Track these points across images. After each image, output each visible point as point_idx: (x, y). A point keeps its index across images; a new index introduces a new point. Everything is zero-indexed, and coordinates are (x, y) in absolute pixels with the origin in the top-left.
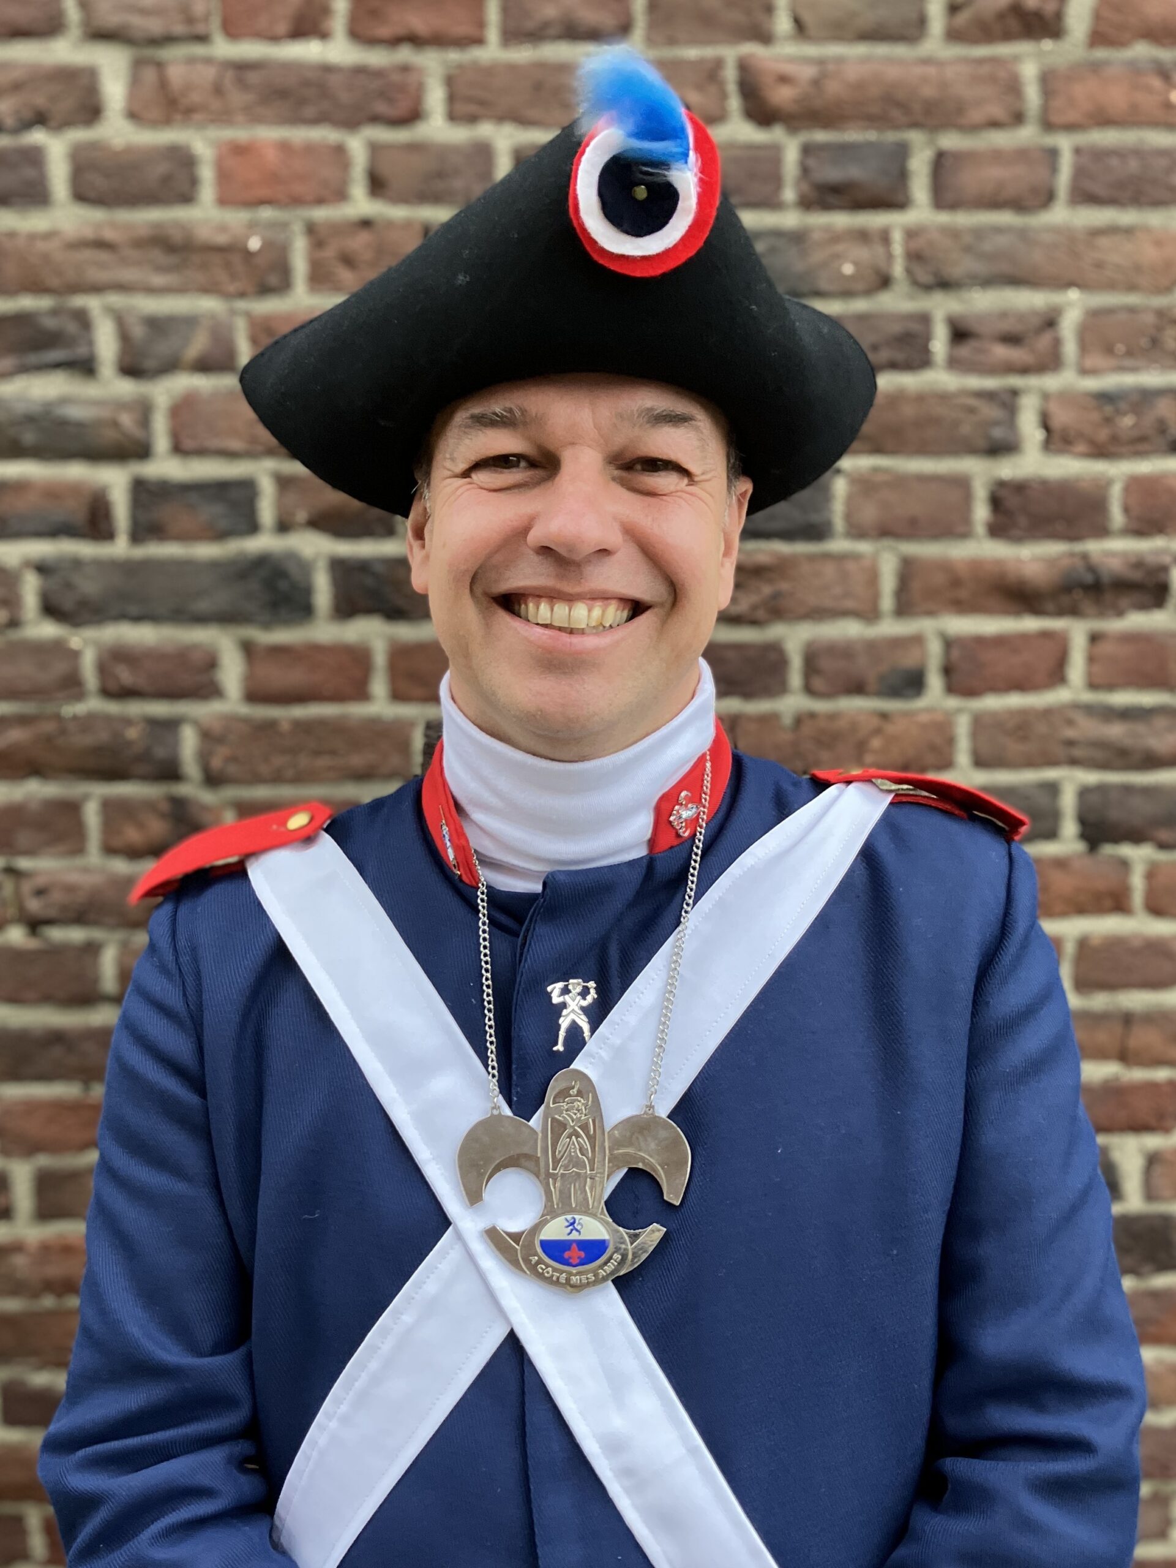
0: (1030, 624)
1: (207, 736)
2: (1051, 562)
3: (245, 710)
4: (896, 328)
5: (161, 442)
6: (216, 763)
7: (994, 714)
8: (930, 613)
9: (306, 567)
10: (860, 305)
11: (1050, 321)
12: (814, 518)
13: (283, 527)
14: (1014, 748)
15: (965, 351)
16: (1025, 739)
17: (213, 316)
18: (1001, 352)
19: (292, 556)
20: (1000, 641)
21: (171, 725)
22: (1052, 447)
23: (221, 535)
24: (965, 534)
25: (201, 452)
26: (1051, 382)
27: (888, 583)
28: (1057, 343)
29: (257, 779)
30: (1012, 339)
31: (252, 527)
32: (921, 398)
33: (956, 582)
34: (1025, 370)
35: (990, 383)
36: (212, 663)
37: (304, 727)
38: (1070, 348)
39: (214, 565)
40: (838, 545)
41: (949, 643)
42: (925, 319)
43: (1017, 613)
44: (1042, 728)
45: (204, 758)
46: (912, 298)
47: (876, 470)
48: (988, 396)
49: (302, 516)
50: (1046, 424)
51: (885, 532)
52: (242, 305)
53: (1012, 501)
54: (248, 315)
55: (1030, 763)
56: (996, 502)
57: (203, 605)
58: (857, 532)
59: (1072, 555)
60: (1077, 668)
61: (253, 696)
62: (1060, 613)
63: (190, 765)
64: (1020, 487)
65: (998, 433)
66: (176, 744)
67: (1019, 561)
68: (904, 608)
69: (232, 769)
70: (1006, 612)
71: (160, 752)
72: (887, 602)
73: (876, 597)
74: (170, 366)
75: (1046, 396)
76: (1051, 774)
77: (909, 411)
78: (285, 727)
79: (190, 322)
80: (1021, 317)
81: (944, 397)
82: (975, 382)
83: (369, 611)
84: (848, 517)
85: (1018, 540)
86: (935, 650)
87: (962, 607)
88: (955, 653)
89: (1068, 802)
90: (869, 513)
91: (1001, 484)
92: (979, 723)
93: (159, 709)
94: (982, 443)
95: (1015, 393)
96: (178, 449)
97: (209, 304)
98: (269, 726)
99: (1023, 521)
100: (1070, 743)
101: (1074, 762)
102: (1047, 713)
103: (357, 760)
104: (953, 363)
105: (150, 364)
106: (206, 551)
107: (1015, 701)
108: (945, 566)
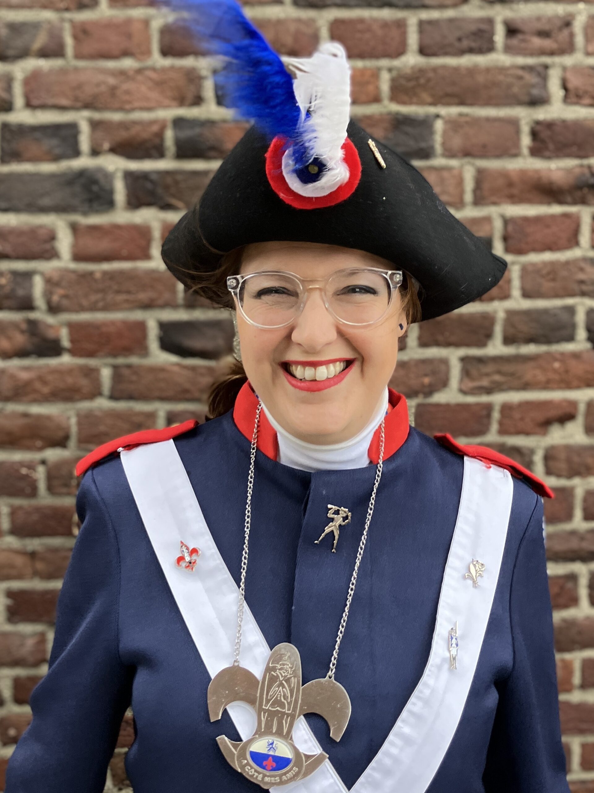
0: (556, 209)
1: (49, 281)
2: (568, 171)
3: (73, 266)
4: (473, 27)
5: (19, 101)
6: (55, 298)
7: (534, 265)
8: (495, 203)
9: (109, 177)
10: (450, 13)
11: (567, 23)
12: (423, 145)
13: (95, 152)
14: (547, 285)
15: (515, 41)
16: (554, 280)
17: (49, 22)
18: (537, 42)
19: (100, 170)
20: (537, 220)
21: (28, 275)
22: (569, 100)
23: (56, 158)
24: (516, 155)
25: (43, 107)
26: (568, 60)
27: (469, 185)
28: (572, 36)
29: (82, 309)
30: (544, 34)
31: (77, 153)
32: (488, 70)
33: (510, 184)
34: (552, 53)
35: (530, 61)
36: (52, 237)
37: (110, 276)
38: (579, 40)
39: (52, 176)
40: (439, 161)
41: (506, 221)
42: (490, 21)
43: (549, 203)
44: (564, 273)
45: (48, 295)
46: (481, 8)
47: (461, 115)
48: (530, 69)
49: (106, 146)
50: (565, 87)
51: (467, 153)
52: (67, 15)
53: (545, 134)
54: (71, 21)
55: (557, 295)
56: (534, 134)
57: (46, 201)
58: (450, 154)
59: (582, 166)
60: (585, 238)
61: (77, 257)
62: (575, 203)
63: (39, 300)
64: (549, 125)
65: (535, 92)
66: (31, 286)
67: (550, 170)
68: (478, 201)
69: (65, 302)
70: (541, 203)
71: (20, 292)
72: (468, 197)
73: (462, 193)
74: (23, 54)
75: (564, 69)
76: (570, 301)
77: (481, 79)
78: (98, 275)
79: (35, 26)
80: (550, 20)
81: (502, 70)
82: (521, 60)
83: (149, 204)
84: (443, 144)
85: (549, 158)
86: (498, 225)
87: (514, 199)
88: (510, 228)
89: (581, 318)
90: (457, 142)
91: (538, 123)
92: (525, 271)
93: (21, 266)
94: (526, 99)
95: (546, 67)
96: (29, 105)
97: (48, 15)
98: (87, 276)
99: (551, 146)
100: (582, 282)
101: (583, 294)
102: (567, 263)
103: (143, 296)
104: (508, 49)
105: (11, 52)
106: (47, 168)
107: (548, 256)
108: (504, 174)
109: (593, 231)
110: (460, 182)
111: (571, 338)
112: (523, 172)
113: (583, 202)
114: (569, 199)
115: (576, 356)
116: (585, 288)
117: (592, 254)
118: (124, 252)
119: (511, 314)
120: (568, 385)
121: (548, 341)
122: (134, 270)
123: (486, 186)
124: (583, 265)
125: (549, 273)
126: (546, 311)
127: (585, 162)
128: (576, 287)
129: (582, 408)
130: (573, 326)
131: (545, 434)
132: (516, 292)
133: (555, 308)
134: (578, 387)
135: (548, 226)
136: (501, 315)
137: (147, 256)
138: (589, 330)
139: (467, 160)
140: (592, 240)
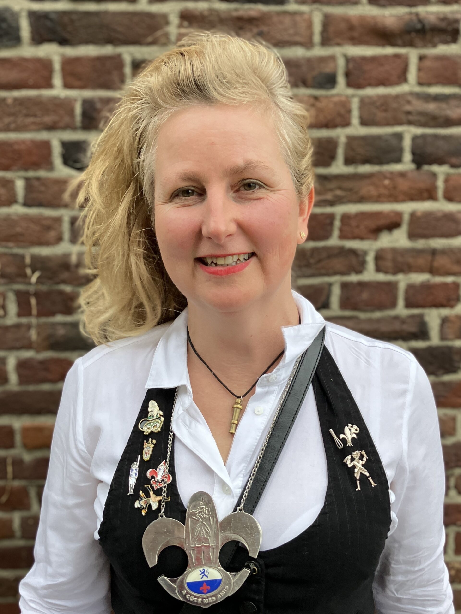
109: (420, 69)
110: (310, 25)
111: (399, 160)
112: (362, 18)
113: (411, 44)
114: (400, 42)
115: (402, 175)
116: (411, 118)
117: (418, 89)
118: (31, 82)
119: (351, 139)
120: (395, 199)
121: (380, 162)
122: (39, 97)
123: (331, 29)
124: (410, 98)
125: (382, 105)
126: (379, 137)
127: (414, 10)
128: (404, 117)
129: (406, 218)
130: (401, 150)
131: (376, 239)
132: (355, 121)
133: (386, 135)
134: (403, 201)
135: (382, 65)
136: (343, 140)
137: (49, 85)
138: (413, 153)
139: (315, 6)
140: (419, 77)
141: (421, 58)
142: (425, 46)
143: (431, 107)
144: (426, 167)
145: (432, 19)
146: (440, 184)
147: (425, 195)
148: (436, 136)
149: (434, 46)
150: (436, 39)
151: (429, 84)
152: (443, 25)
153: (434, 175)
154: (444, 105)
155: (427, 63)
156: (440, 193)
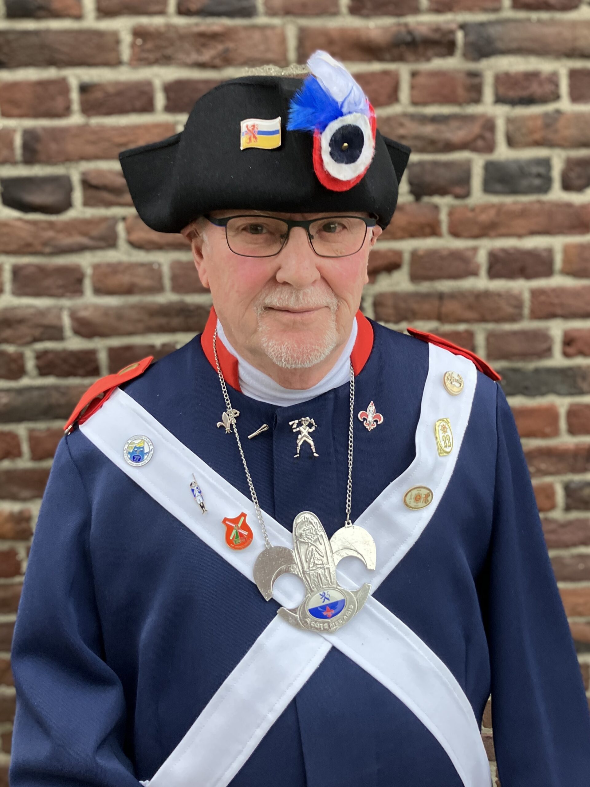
109: (412, 87)
110: (283, 40)
112: (343, 31)
113: (400, 59)
114: (388, 56)
115: (400, 208)
117: (412, 110)
120: (393, 237)
123: (309, 44)
124: (403, 120)
127: (403, 20)
129: (407, 257)
131: (373, 282)
134: (401, 239)
135: (369, 83)
138: (410, 183)
139: (289, 18)
140: (412, 96)
141: (414, 74)
142: (417, 60)
143: (428, 130)
144: (426, 199)
145: (424, 31)
146: (444, 217)
147: (427, 230)
148: (436, 164)
149: (428, 59)
150: (430, 52)
151: (425, 104)
152: (437, 36)
153: (436, 208)
154: (443, 127)
155: (421, 80)
156: (444, 227)
